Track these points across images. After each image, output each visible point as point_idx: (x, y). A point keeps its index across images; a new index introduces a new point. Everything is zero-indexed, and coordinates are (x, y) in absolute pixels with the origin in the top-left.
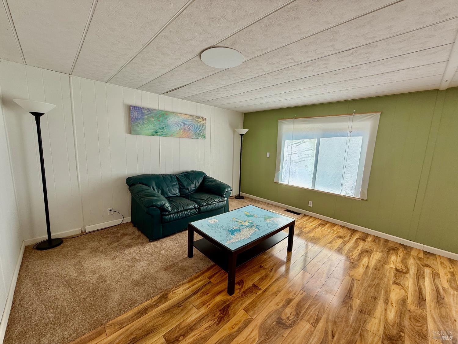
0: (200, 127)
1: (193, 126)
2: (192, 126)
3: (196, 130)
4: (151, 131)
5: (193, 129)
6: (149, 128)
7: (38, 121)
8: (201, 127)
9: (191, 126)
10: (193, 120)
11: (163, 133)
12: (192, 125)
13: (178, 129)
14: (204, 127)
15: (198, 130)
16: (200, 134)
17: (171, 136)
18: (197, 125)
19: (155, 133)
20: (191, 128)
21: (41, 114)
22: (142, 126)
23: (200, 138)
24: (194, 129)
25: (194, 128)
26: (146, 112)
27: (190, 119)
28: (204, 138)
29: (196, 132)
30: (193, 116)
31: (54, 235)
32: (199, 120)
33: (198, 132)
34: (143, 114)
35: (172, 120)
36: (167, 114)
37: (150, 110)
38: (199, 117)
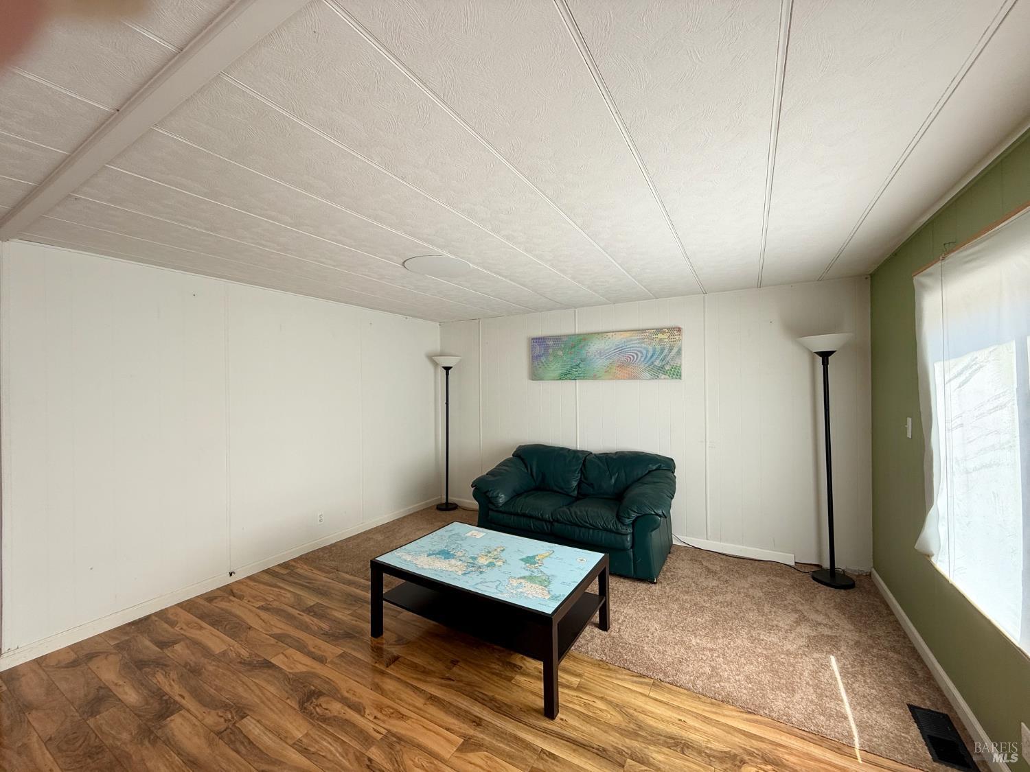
0: (662, 351)
1: (641, 352)
2: (638, 353)
3: (652, 359)
4: (560, 372)
5: (643, 359)
6: (556, 368)
7: (447, 374)
8: (666, 351)
9: (636, 354)
10: (644, 339)
11: (579, 374)
12: (639, 351)
13: (607, 363)
14: (675, 350)
15: (656, 359)
16: (663, 367)
17: (595, 378)
18: (654, 350)
19: (564, 376)
20: (637, 358)
21: (450, 368)
22: (546, 366)
23: (663, 376)
24: (645, 359)
25: (646, 356)
26: (551, 343)
27: (635, 338)
28: (676, 374)
29: (653, 363)
30: (643, 331)
31: (452, 499)
32: (660, 336)
33: (656, 363)
34: (547, 347)
35: (595, 346)
36: (585, 339)
37: (557, 339)
38: (660, 330)
